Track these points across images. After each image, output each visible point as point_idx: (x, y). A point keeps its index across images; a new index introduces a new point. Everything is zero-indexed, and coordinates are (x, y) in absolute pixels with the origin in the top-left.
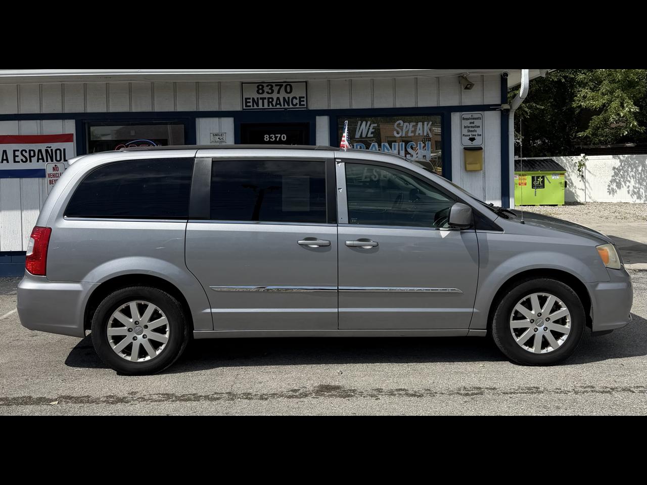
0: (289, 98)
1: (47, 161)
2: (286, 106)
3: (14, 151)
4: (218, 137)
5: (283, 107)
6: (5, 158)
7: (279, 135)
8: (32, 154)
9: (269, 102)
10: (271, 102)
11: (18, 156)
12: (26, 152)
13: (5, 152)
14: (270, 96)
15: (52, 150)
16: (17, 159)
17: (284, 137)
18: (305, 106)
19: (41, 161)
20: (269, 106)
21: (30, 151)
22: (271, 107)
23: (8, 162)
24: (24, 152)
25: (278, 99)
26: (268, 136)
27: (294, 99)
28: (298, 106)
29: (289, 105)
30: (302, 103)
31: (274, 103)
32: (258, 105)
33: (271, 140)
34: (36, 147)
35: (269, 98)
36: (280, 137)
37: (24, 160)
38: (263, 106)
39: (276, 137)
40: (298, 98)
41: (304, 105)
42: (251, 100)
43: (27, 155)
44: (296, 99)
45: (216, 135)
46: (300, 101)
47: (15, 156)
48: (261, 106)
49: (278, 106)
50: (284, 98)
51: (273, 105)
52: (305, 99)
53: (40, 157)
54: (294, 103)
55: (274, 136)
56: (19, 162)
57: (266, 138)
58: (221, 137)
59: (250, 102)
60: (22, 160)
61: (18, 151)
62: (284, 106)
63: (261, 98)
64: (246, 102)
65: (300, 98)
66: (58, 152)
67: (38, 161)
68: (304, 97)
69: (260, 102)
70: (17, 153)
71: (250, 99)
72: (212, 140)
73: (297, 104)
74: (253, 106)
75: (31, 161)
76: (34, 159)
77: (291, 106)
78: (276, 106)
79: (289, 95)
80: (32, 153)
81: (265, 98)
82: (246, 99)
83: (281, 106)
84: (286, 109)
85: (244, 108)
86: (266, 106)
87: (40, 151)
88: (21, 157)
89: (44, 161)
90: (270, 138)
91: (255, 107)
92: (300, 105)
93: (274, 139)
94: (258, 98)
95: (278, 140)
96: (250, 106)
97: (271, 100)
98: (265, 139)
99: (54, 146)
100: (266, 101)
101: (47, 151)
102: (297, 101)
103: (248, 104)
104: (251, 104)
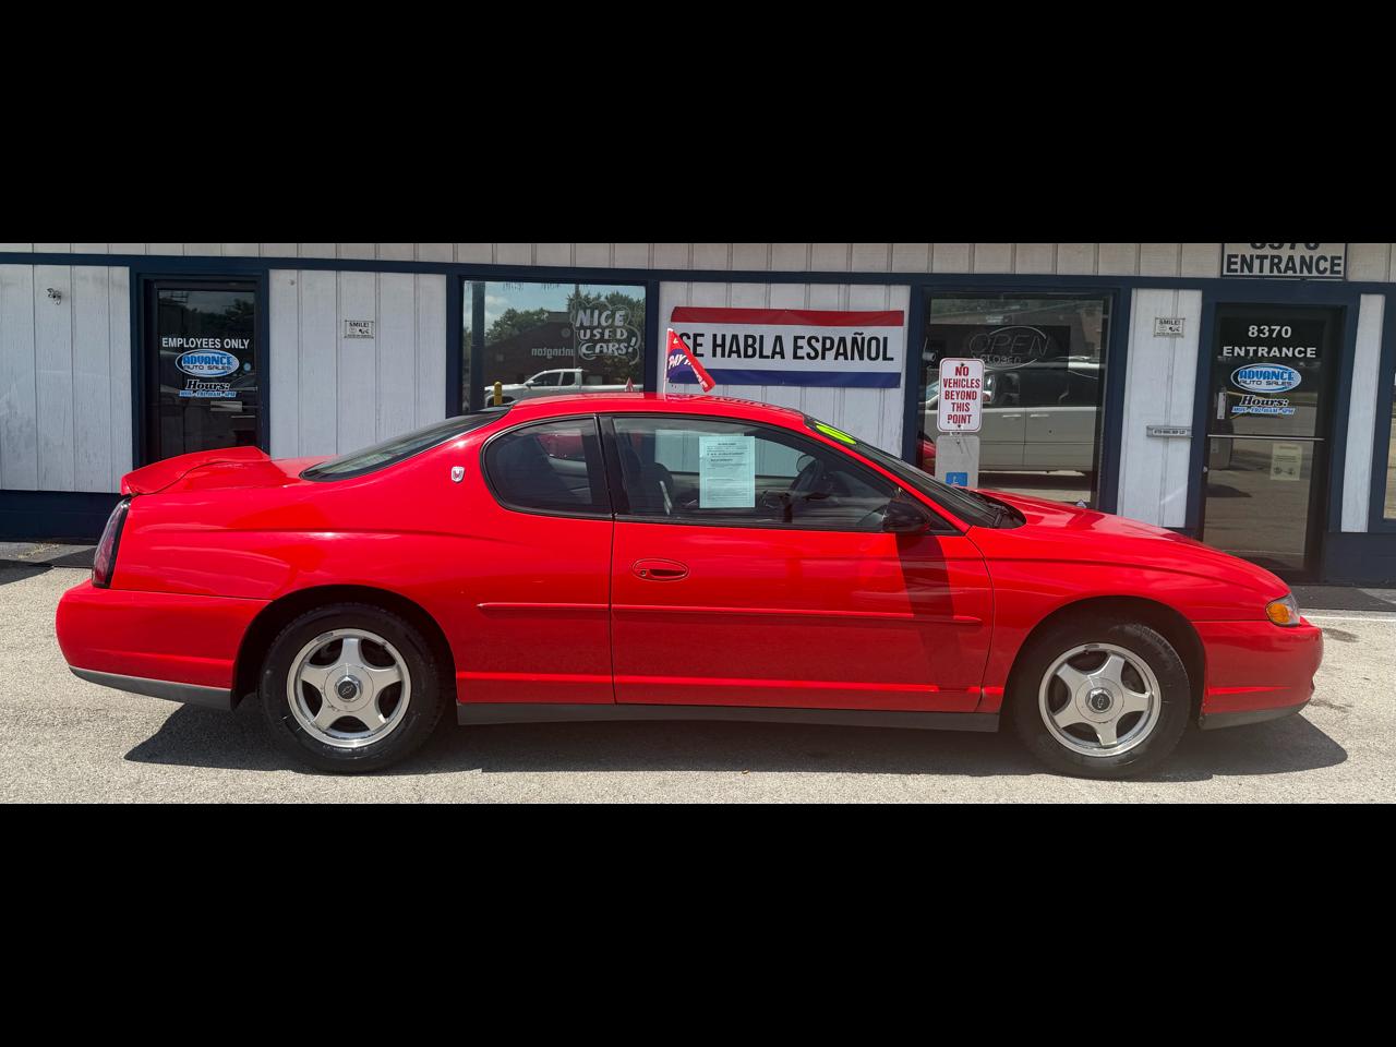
0: (1311, 258)
1: (852, 358)
2: (1306, 273)
3: (796, 338)
4: (1168, 326)
5: (1298, 274)
6: (778, 350)
7: (1278, 328)
8: (828, 345)
9: (1272, 264)
10: (1278, 265)
11: (802, 348)
12: (817, 341)
13: (778, 339)
14: (1275, 252)
15: (863, 339)
16: (800, 353)
17: (1287, 330)
18: (1342, 275)
19: (841, 358)
20: (1272, 271)
21: (824, 339)
22: (1276, 273)
23: (783, 357)
24: (813, 341)
25: (1291, 258)
26: (1256, 328)
27: (1322, 262)
28: (1328, 274)
29: (1310, 271)
30: (1336, 268)
31: (1283, 266)
32: (1251, 270)
33: (1261, 335)
34: (835, 332)
35: (1273, 257)
36: (1280, 331)
37: (813, 354)
38: (1261, 271)
39: (1271, 331)
40: (1329, 259)
41: (1339, 272)
42: (1239, 260)
43: (819, 346)
44: (1326, 260)
45: (1166, 322)
46: (1333, 265)
47: (796, 347)
48: (1256, 272)
49: (1290, 273)
50: (1303, 258)
51: (1279, 271)
52: (1342, 262)
53: (841, 351)
54: (1321, 269)
55: (1267, 328)
56: (803, 358)
57: (1253, 331)
58: (1174, 327)
59: (1236, 263)
60: (808, 355)
61: (804, 338)
62: (1301, 271)
63: (1258, 257)
64: (1230, 263)
65: (1333, 258)
66: (874, 342)
67: (836, 358)
68: (1340, 258)
69: (1257, 263)
70: (800, 342)
71: (1236, 256)
72: (1157, 331)
73: (1326, 269)
74: (1242, 271)
75: (823, 358)
76: (830, 354)
77: (1315, 273)
78: (1285, 272)
79: (1312, 253)
80: (828, 342)
81: (1266, 257)
82: (1230, 257)
83: (1295, 272)
84: (1304, 278)
85: (1225, 273)
86: (1266, 272)
87: (842, 340)
88: (806, 349)
89: (846, 358)
90: (1260, 331)
91: (1246, 272)
92: (1332, 272)
93: (1267, 334)
94: (1252, 256)
95: (1274, 335)
96: (1236, 271)
97: (1276, 261)
98: (1250, 334)
99: (869, 332)
100: (1267, 263)
101: (854, 340)
102: (1328, 264)
103: (1233, 267)
104: (1238, 267)
